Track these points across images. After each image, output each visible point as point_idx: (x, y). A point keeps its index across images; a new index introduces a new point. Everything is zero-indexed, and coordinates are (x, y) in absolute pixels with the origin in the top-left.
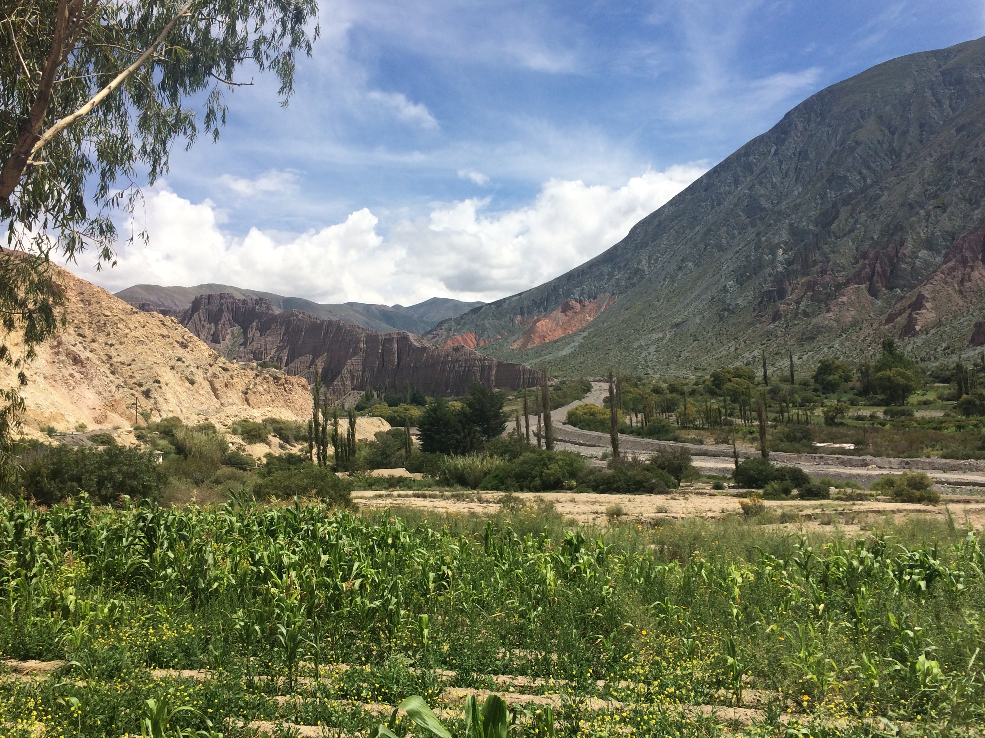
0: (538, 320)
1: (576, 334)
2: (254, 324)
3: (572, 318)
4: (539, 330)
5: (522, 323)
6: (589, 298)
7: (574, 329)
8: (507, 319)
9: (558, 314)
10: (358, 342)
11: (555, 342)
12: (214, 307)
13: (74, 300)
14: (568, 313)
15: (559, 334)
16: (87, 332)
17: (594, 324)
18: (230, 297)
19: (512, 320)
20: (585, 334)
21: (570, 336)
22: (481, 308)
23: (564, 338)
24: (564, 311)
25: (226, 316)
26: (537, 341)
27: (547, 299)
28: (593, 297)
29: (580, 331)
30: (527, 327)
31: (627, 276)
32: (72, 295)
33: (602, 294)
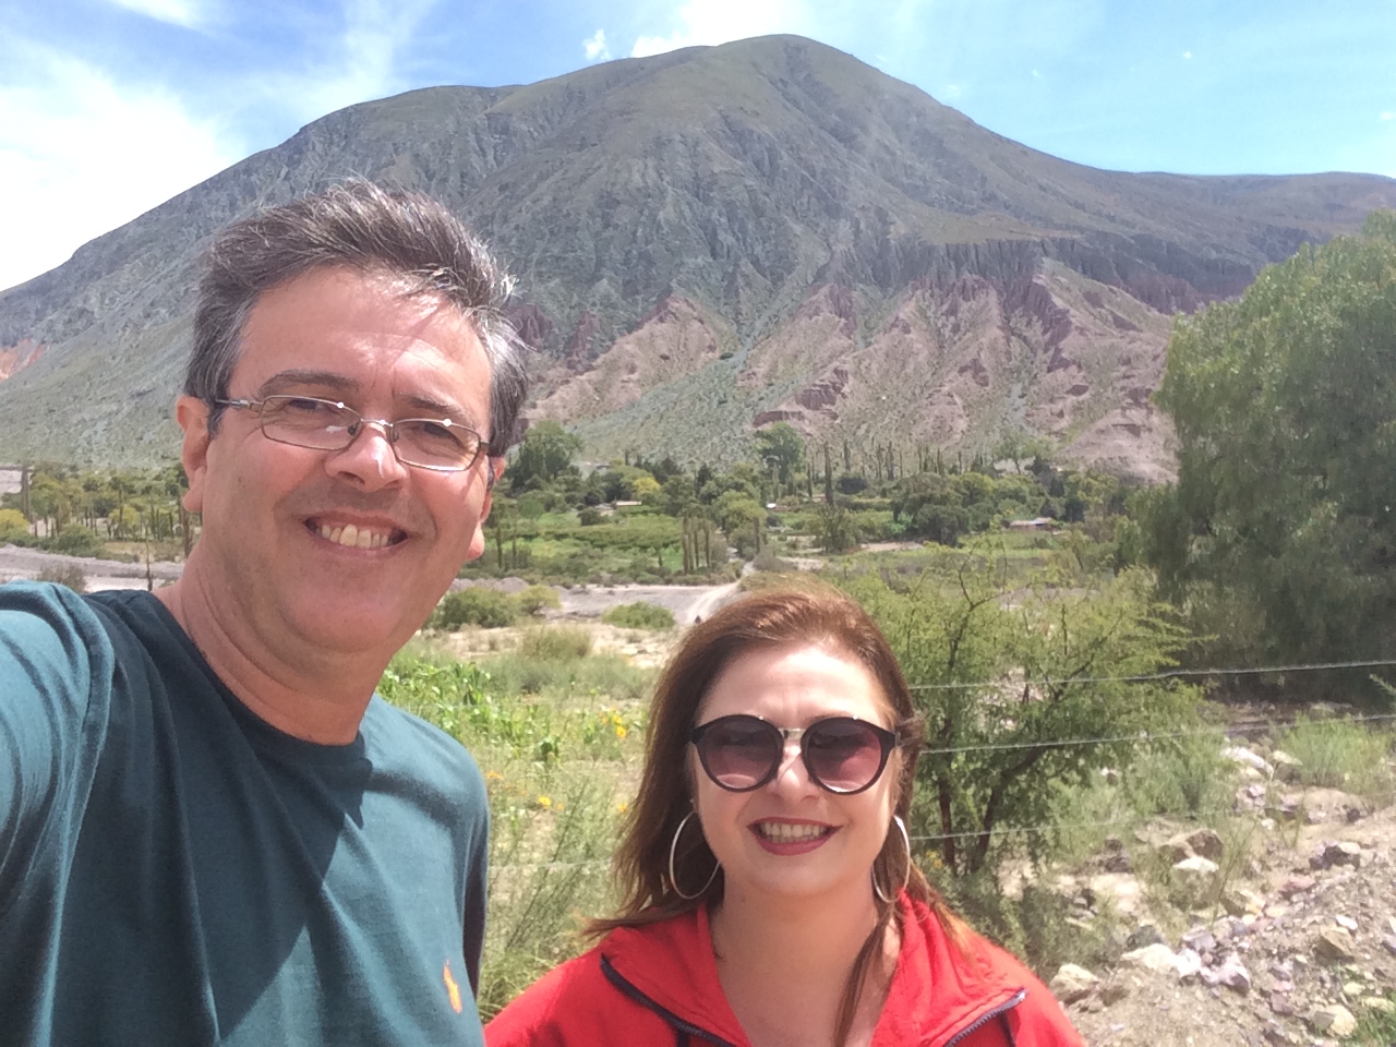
6: (5, 344)
28: (10, 343)
31: (66, 317)
33: (26, 341)
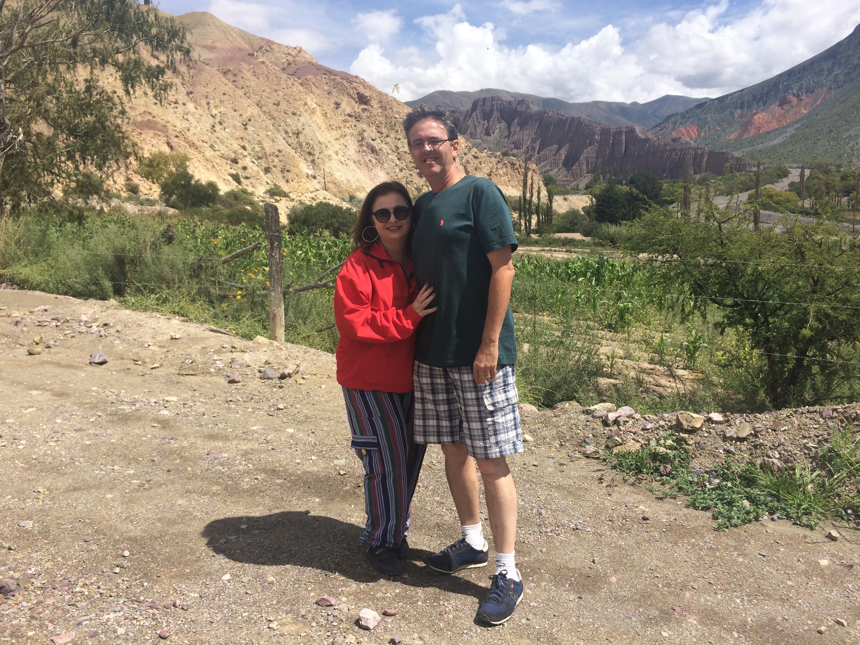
0: (756, 114)
1: (789, 126)
2: (516, 120)
3: (788, 111)
4: (756, 122)
5: (741, 116)
6: (807, 92)
7: (788, 121)
8: (728, 112)
9: (776, 108)
10: (594, 134)
11: (768, 133)
12: (488, 108)
13: (375, 106)
14: (786, 107)
15: (774, 125)
16: (384, 130)
17: (808, 116)
18: (499, 99)
19: (732, 114)
20: (797, 126)
21: (784, 127)
22: (705, 103)
23: (777, 129)
24: (781, 105)
25: (496, 114)
26: (752, 132)
27: (767, 94)
28: (810, 91)
29: (794, 123)
30: (745, 120)
31: (846, 71)
32: (374, 103)
33: (819, 90)
